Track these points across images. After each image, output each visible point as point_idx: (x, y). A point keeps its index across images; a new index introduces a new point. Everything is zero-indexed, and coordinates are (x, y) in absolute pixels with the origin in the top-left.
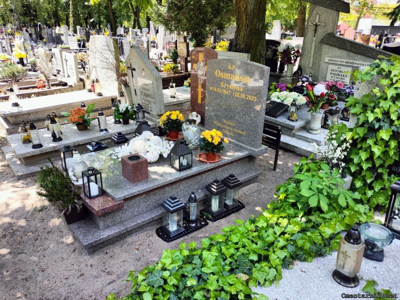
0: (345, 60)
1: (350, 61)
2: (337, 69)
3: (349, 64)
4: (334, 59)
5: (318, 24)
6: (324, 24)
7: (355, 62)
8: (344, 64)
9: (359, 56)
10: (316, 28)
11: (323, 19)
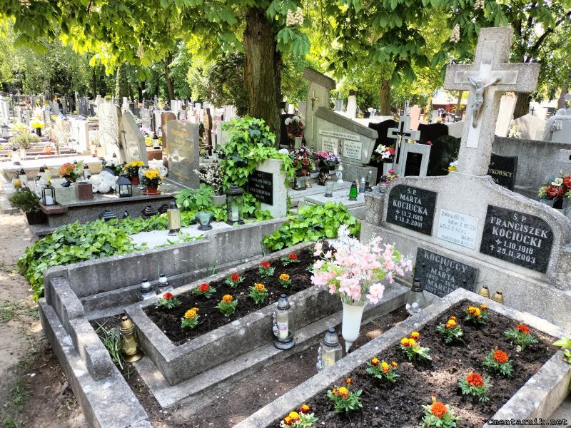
1: (336, 133)
2: (328, 141)
3: (335, 136)
4: (325, 131)
5: (314, 99)
7: (339, 133)
8: (332, 135)
9: (341, 128)
10: (313, 102)
11: (317, 94)
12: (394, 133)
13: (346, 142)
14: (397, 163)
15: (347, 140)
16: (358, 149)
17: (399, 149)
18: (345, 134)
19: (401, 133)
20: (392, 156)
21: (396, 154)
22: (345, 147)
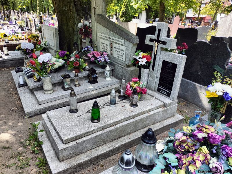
0: (106, 36)
1: (108, 36)
2: (103, 42)
3: (108, 39)
4: (102, 34)
5: (95, 7)
6: (97, 8)
7: (110, 37)
8: (106, 38)
9: (112, 32)
10: (95, 10)
11: (97, 4)
12: (151, 40)
13: (115, 45)
14: (153, 69)
15: (115, 43)
16: (123, 52)
17: (155, 56)
18: (115, 38)
19: (158, 41)
20: (148, 63)
21: (152, 61)
22: (114, 49)
